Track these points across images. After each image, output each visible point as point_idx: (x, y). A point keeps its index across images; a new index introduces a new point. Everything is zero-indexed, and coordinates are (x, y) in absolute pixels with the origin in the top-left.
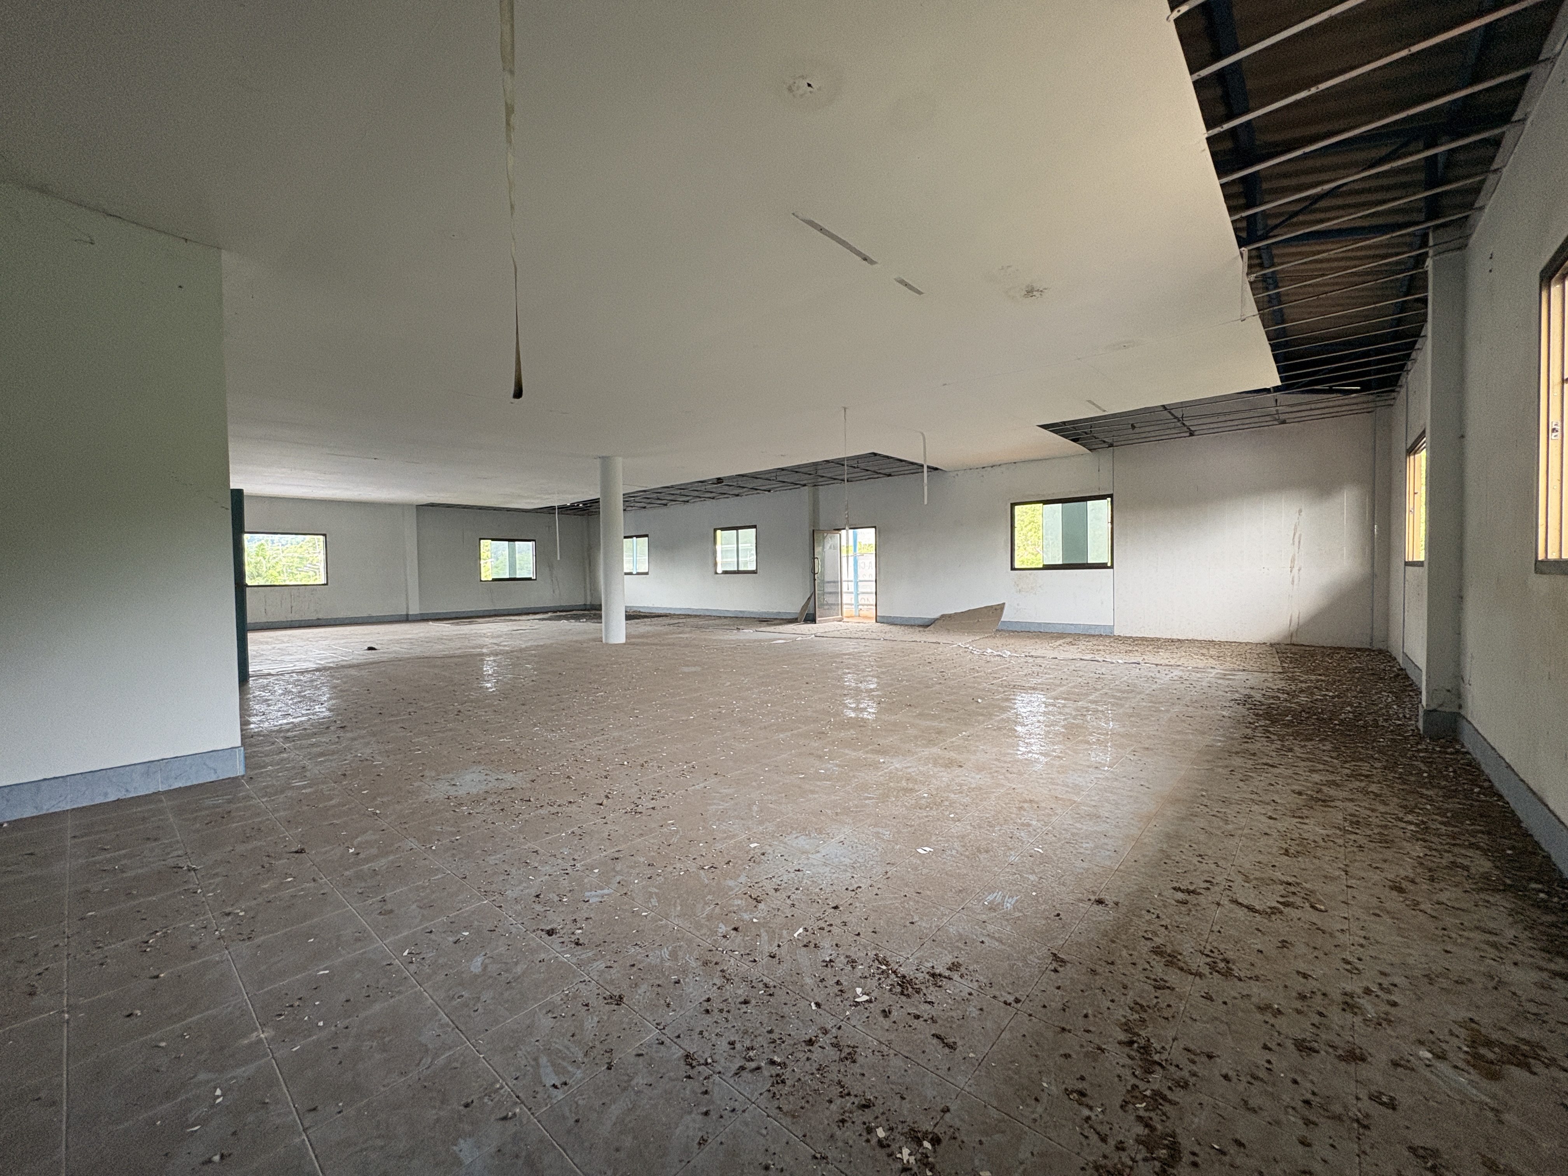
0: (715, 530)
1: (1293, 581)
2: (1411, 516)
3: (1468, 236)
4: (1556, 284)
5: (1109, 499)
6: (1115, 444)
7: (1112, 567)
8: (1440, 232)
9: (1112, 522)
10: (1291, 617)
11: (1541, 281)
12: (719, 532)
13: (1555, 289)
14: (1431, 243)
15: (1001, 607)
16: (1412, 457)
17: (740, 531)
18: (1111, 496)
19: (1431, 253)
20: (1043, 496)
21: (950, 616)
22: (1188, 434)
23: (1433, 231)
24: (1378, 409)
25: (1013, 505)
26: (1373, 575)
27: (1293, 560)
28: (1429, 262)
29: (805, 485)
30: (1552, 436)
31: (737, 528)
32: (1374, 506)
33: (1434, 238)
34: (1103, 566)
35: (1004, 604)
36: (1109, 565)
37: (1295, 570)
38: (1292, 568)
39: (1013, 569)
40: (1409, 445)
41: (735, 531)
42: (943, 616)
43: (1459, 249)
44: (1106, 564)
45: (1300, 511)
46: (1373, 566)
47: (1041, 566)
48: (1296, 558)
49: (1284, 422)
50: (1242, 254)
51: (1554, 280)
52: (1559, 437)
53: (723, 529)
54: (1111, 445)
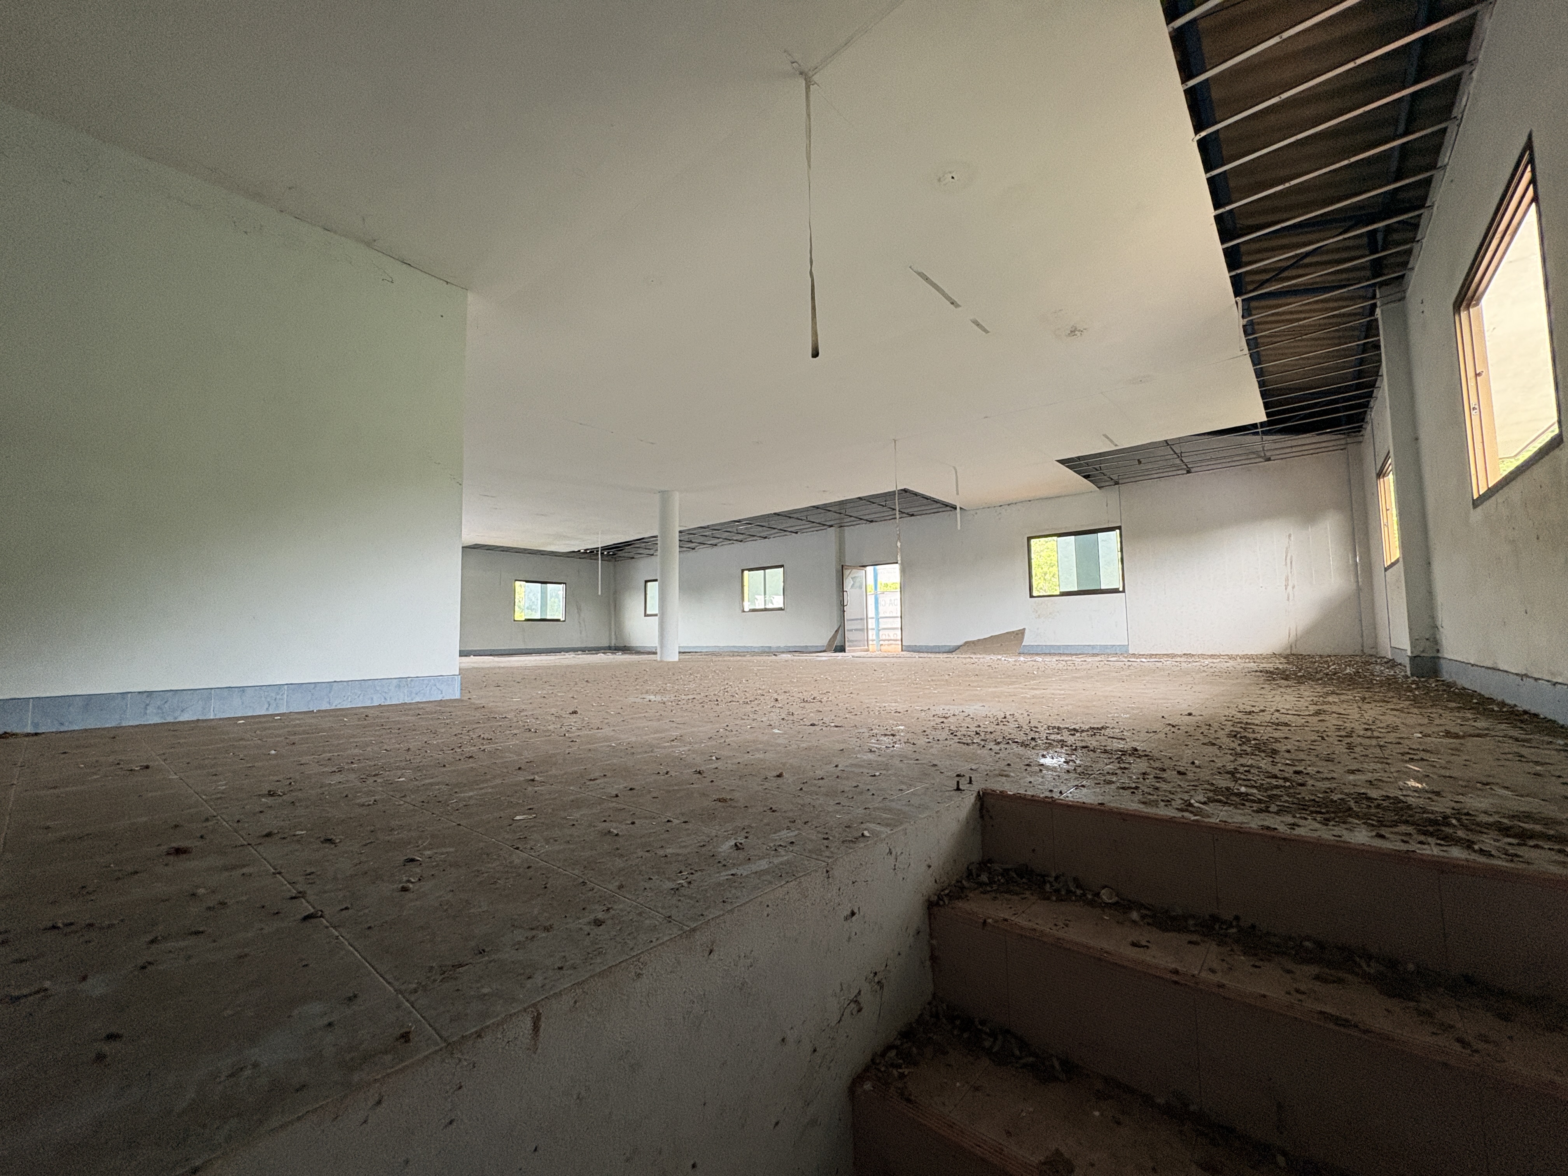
0: (743, 571)
1: (1288, 598)
2: (1386, 529)
3: (1404, 291)
4: (1464, 311)
5: (1118, 531)
6: (1120, 482)
7: (1124, 591)
8: (1384, 288)
9: (1122, 550)
10: (1290, 630)
11: (1454, 308)
12: (746, 573)
13: (1464, 314)
14: (1378, 296)
15: (1022, 632)
16: (1382, 480)
17: (767, 571)
18: (1119, 528)
19: (1379, 304)
20: (1056, 529)
21: (973, 642)
22: (1185, 472)
23: (1379, 288)
24: (1349, 446)
25: (1029, 539)
26: (1359, 589)
27: (1287, 579)
28: (1378, 311)
29: (831, 526)
30: (1473, 412)
31: (764, 568)
32: (1354, 528)
33: (1380, 292)
34: (1115, 591)
35: (1024, 629)
36: (1121, 589)
37: (1290, 588)
38: (1286, 587)
39: (1031, 596)
40: (1378, 470)
41: (763, 571)
42: (966, 643)
43: (1400, 300)
44: (1118, 589)
45: (1290, 536)
46: (1358, 582)
47: (1058, 593)
48: (1290, 578)
49: (1269, 460)
50: (1237, 303)
51: (1462, 309)
52: (1478, 413)
53: (750, 570)
54: (1117, 483)
